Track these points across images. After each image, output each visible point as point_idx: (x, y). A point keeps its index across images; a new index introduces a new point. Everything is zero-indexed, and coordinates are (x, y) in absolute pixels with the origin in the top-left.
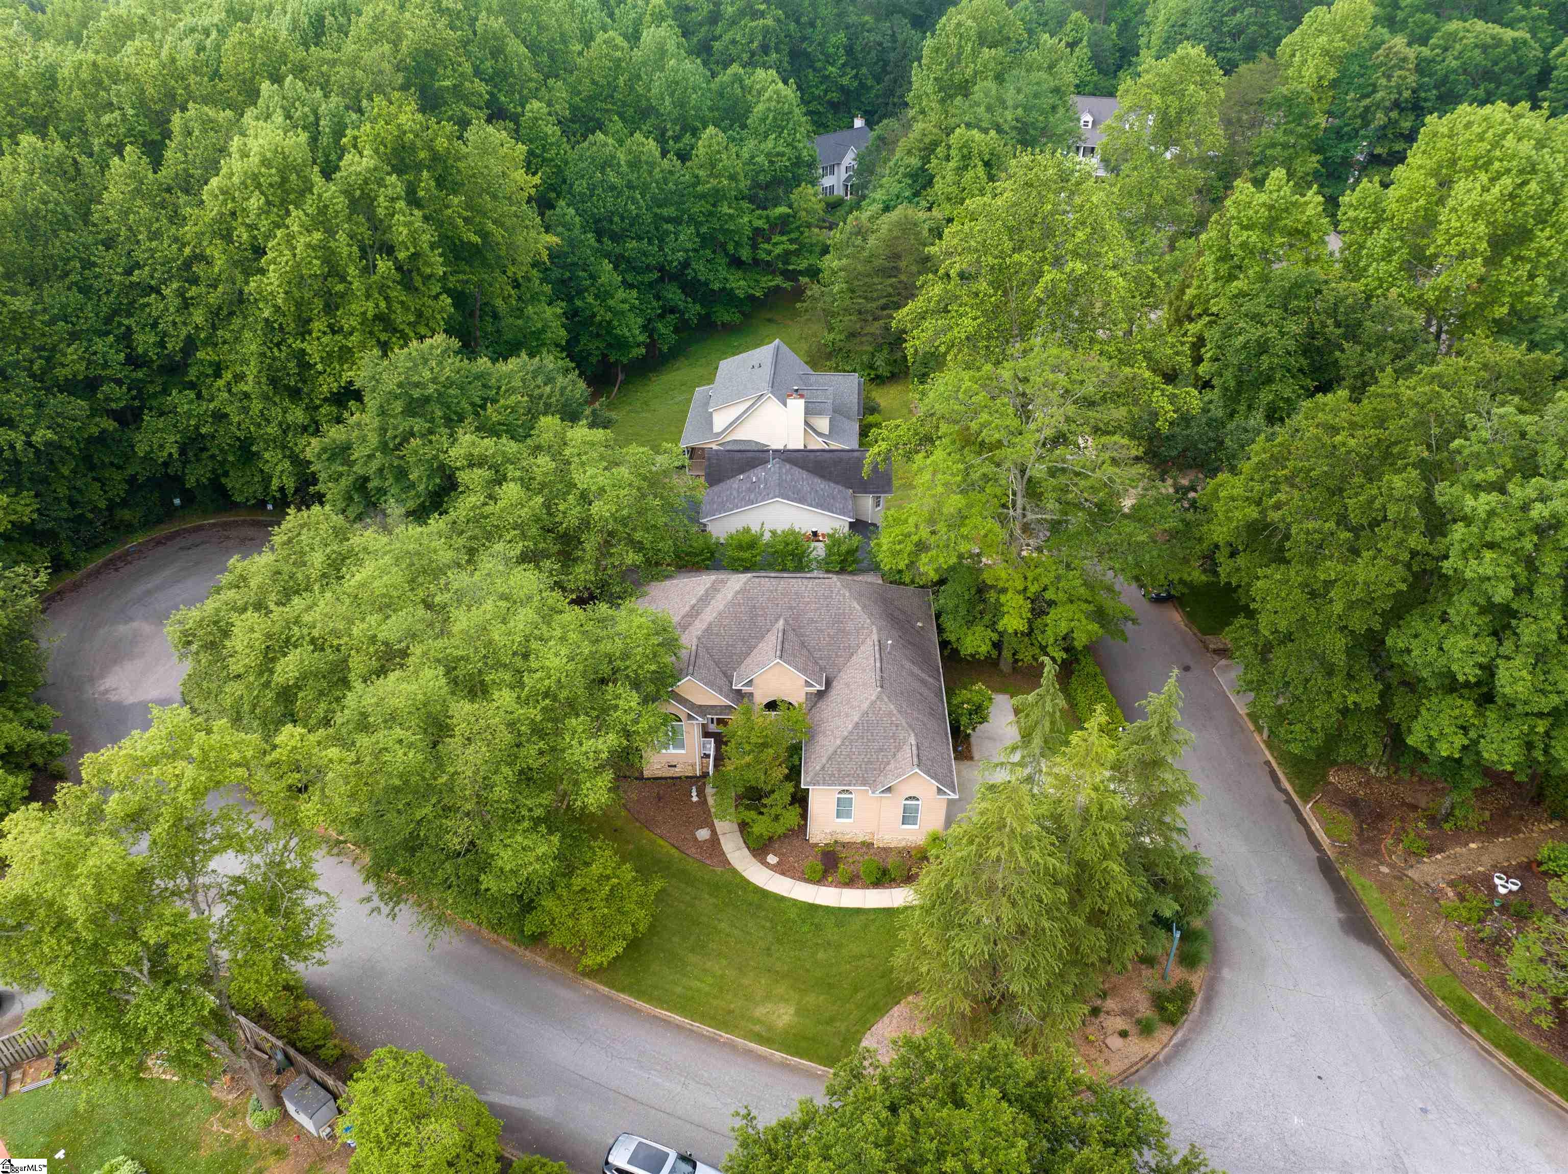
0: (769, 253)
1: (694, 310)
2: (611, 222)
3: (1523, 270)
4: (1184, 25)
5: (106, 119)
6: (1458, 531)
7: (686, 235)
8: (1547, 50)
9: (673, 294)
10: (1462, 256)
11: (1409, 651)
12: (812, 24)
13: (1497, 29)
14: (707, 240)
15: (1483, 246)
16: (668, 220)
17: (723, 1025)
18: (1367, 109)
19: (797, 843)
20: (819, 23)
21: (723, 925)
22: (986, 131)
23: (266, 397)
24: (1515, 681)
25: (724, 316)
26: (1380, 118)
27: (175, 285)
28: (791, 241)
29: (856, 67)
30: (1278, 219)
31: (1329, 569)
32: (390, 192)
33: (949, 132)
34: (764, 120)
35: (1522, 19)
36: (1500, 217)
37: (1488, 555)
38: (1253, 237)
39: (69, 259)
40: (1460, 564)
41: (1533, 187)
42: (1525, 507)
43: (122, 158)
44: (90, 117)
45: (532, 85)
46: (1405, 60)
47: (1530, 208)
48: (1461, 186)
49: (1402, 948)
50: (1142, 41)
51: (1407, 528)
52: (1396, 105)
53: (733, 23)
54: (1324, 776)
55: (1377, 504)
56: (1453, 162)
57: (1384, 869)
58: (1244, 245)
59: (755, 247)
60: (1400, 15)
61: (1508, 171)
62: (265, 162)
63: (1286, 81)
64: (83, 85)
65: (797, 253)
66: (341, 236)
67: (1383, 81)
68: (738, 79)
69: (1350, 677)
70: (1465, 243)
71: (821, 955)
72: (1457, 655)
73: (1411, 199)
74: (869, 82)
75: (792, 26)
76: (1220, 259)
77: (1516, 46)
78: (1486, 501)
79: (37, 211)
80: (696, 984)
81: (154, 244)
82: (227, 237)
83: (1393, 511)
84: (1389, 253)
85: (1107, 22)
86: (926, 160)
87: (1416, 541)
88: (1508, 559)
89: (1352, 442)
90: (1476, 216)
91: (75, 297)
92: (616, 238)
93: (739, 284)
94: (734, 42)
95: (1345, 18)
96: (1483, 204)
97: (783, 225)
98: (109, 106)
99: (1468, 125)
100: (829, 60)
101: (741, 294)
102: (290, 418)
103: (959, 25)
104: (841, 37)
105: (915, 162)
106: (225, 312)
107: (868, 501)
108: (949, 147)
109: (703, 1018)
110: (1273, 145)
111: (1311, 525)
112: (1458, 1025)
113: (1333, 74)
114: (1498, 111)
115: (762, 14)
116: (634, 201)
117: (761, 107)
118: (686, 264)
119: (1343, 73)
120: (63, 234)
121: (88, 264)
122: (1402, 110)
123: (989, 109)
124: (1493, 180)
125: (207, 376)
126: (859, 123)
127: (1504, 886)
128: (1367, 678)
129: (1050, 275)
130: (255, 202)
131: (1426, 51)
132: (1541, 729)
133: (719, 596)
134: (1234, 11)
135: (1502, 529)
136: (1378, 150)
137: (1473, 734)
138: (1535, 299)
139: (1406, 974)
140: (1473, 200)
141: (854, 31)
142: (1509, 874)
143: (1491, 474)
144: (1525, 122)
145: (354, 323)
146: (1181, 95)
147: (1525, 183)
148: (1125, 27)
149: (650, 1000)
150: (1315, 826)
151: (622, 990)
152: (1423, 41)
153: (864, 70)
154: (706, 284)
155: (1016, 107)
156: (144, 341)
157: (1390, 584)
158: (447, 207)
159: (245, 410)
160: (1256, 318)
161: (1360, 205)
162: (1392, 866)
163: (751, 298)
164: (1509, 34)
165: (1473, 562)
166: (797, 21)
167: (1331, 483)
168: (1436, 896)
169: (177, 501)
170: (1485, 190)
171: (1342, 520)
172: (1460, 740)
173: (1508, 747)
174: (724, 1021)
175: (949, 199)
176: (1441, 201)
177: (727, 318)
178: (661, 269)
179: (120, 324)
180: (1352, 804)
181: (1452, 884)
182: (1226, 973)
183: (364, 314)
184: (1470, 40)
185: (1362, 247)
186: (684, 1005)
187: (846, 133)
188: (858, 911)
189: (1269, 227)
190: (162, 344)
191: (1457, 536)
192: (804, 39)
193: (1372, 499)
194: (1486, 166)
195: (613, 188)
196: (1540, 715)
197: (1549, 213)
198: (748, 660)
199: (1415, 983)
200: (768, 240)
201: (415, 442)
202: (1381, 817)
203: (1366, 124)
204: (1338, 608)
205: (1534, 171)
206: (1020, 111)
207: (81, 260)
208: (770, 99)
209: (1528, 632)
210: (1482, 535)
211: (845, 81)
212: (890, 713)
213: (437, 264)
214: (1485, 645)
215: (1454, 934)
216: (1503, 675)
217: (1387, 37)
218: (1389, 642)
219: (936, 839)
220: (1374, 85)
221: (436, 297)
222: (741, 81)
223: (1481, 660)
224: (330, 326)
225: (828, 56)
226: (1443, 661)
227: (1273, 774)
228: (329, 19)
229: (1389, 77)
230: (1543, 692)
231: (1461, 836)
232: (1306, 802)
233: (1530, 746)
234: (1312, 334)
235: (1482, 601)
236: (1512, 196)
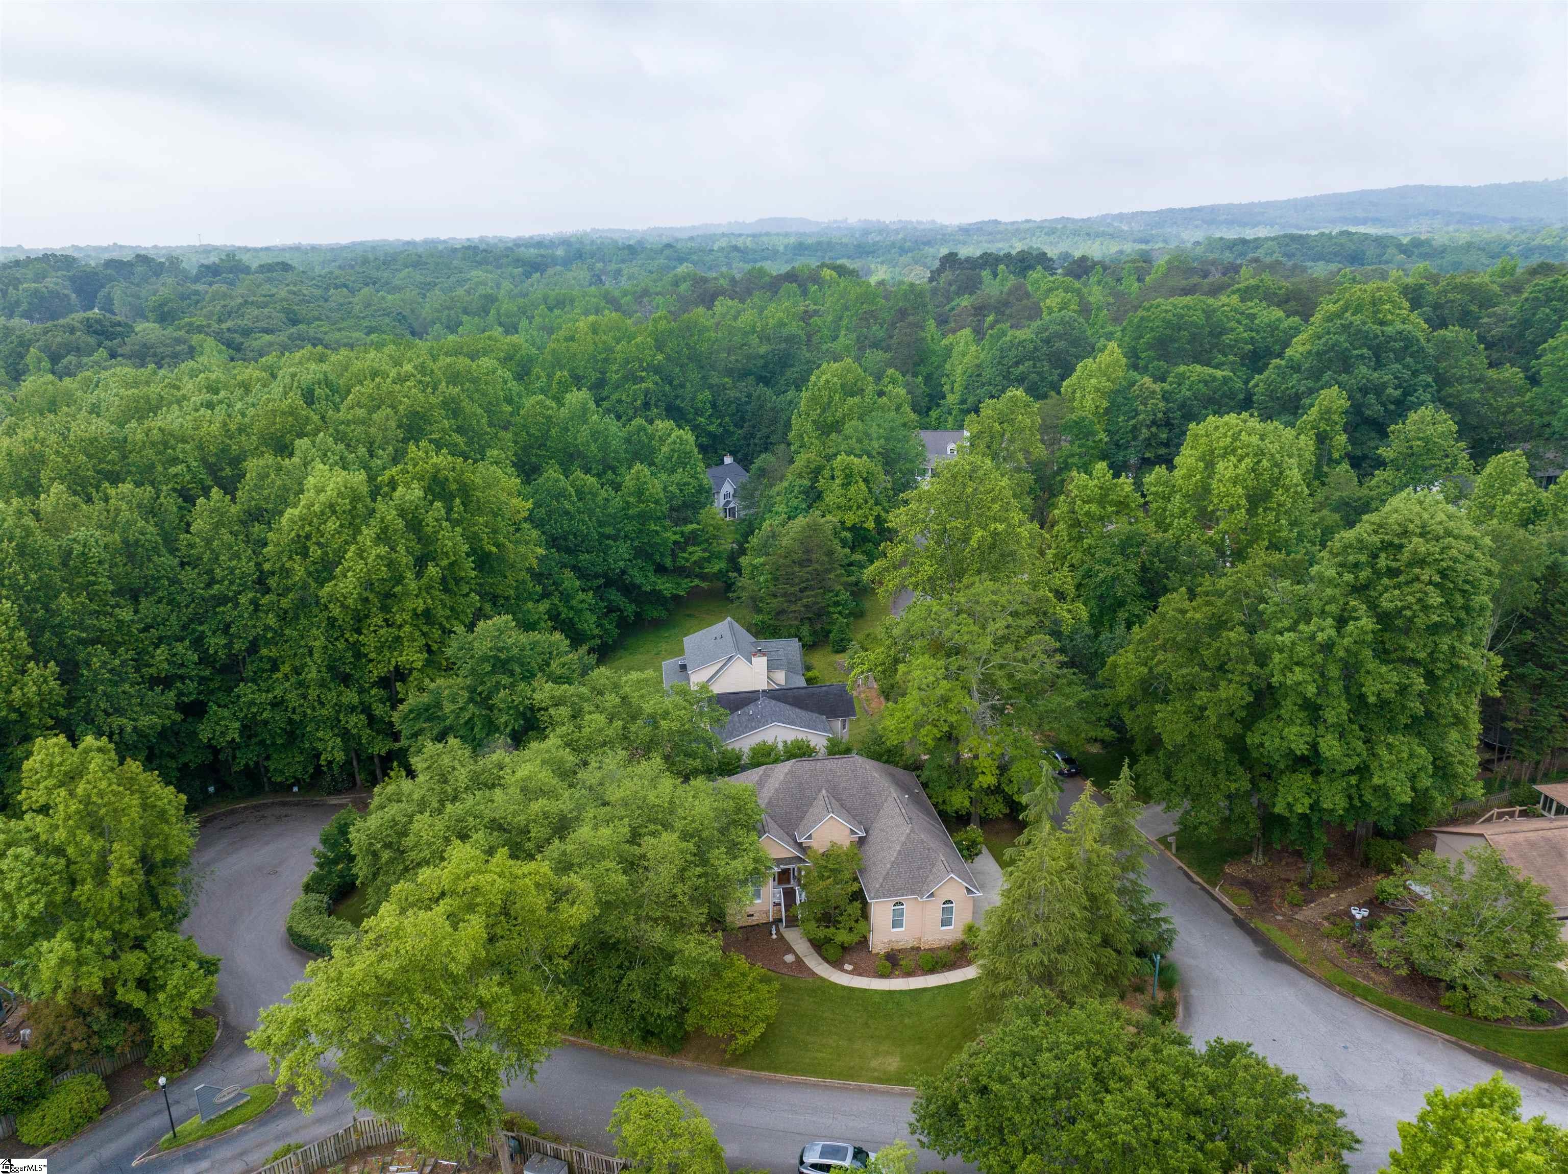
0: (687, 560)
1: (630, 609)
2: (566, 540)
3: (1271, 516)
4: (979, 375)
5: (173, 470)
6: (1277, 657)
7: (623, 549)
8: (1246, 383)
9: (614, 596)
10: (1232, 510)
11: (1262, 745)
12: (682, 386)
13: (1211, 371)
14: (640, 553)
15: (1243, 502)
16: (608, 537)
17: (851, 1077)
18: (1134, 427)
19: (863, 954)
20: (688, 385)
21: (826, 1014)
22: (860, 456)
23: (322, 684)
24: (1331, 748)
25: (655, 613)
26: (1145, 433)
27: (250, 595)
28: (704, 550)
29: (722, 417)
30: (1107, 495)
31: (1202, 696)
32: (436, 514)
33: (830, 458)
34: (670, 459)
35: (1223, 364)
36: (1249, 483)
37: (1297, 669)
38: (1094, 508)
39: (159, 578)
40: (1282, 678)
41: (1265, 463)
42: (1312, 637)
43: (208, 498)
44: (160, 468)
45: (488, 437)
46: (1154, 392)
47: (1266, 476)
48: (1220, 466)
49: (1305, 961)
50: (947, 388)
51: (1245, 662)
52: (1154, 423)
53: (617, 387)
54: (1222, 870)
55: (1222, 652)
56: (1212, 452)
57: (1280, 918)
58: (1087, 514)
59: (674, 555)
60: (1142, 363)
61: (1247, 455)
62: (340, 494)
63: (1072, 410)
64: (153, 444)
65: (708, 560)
66: (401, 549)
67: (1142, 407)
68: (641, 429)
69: (1229, 773)
70: (1232, 501)
71: (906, 1021)
72: (1293, 738)
73: (1190, 476)
74: (732, 429)
75: (667, 388)
76: (1071, 526)
77: (1226, 380)
78: (1289, 637)
79: (137, 541)
80: (820, 1055)
81: (234, 563)
82: (305, 554)
83: (1234, 652)
84: (1184, 513)
85: (915, 375)
86: (815, 480)
87: (1251, 668)
88: (1309, 670)
89: (1198, 616)
90: (1235, 484)
91: (163, 608)
92: (568, 551)
93: (666, 586)
94: (620, 401)
95: (1108, 366)
96: (1237, 476)
97: (692, 539)
98: (175, 461)
99: (1217, 428)
100: (698, 412)
101: (667, 594)
102: (344, 700)
103: (827, 381)
104: (707, 394)
105: (806, 483)
106: (291, 615)
107: (838, 724)
108: (832, 469)
109: (832, 1075)
110: (1073, 456)
111: (1185, 671)
112: (1353, 998)
113: (1105, 404)
114: (1231, 418)
115: (642, 380)
116: (584, 523)
117: (665, 449)
118: (623, 572)
119: (1113, 403)
120: (155, 558)
121: (174, 581)
122: (1158, 426)
123: (859, 441)
124: (1239, 461)
125: (264, 671)
126: (728, 460)
127: (1359, 914)
128: (1240, 770)
129: (979, 533)
130: (332, 525)
131: (1166, 386)
132: (1353, 782)
133: (771, 780)
134: (1017, 364)
135: (1303, 651)
136: (1147, 455)
137: (1314, 796)
138: (1284, 534)
139: (1311, 975)
140: (1229, 474)
141: (718, 390)
142: (1360, 906)
143: (1286, 623)
144: (1250, 424)
145: (407, 618)
146: (1011, 422)
147: (1259, 461)
148: (928, 378)
149: (787, 1072)
150: (1226, 900)
151: (762, 1069)
152: (1163, 380)
153: (727, 419)
154: (639, 587)
155: (879, 438)
156: (215, 643)
157: (1242, 698)
158: (474, 525)
159: (305, 697)
160: (1108, 562)
161: (1158, 483)
162: (1284, 915)
163: (676, 597)
164: (1219, 373)
165: (1289, 674)
166: (670, 383)
167: (1191, 645)
168: (1317, 927)
169: (211, 789)
170: (1236, 467)
171: (1204, 667)
172: (1307, 801)
173: (1337, 798)
174: (850, 1074)
175: (839, 508)
176: (1210, 477)
177: (655, 614)
178: (605, 575)
179: (194, 630)
180: (1246, 883)
181: (1326, 918)
182: (1193, 992)
183: (415, 610)
184: (1194, 378)
185: (1165, 510)
186: (814, 1069)
187: (720, 468)
188: (925, 990)
189: (1102, 501)
190: (229, 645)
191: (1276, 660)
192: (677, 397)
193: (1219, 649)
194: (1234, 451)
195: (567, 513)
196: (1351, 772)
197: (1278, 479)
198: (805, 822)
199: (1319, 980)
200: (684, 551)
201: (502, 694)
202: (1267, 888)
203: (1135, 438)
204: (1213, 720)
205: (1263, 454)
206: (882, 441)
207: (168, 579)
208: (674, 442)
209: (1330, 716)
210: (1291, 657)
211: (712, 428)
212: (922, 841)
213: (468, 569)
214: (1307, 730)
215: (1335, 946)
216: (1323, 747)
217: (1138, 377)
218: (1249, 741)
219: (970, 929)
220: (1136, 410)
221: (467, 595)
222: (645, 430)
223: (1308, 739)
224: (386, 620)
225: (697, 410)
226: (1285, 744)
227: (1186, 874)
228: (318, 391)
229: (1145, 405)
230: (1348, 755)
231: (1324, 890)
232: (1214, 886)
233: (1350, 798)
234: (1144, 569)
235: (1300, 702)
236: (1253, 470)
